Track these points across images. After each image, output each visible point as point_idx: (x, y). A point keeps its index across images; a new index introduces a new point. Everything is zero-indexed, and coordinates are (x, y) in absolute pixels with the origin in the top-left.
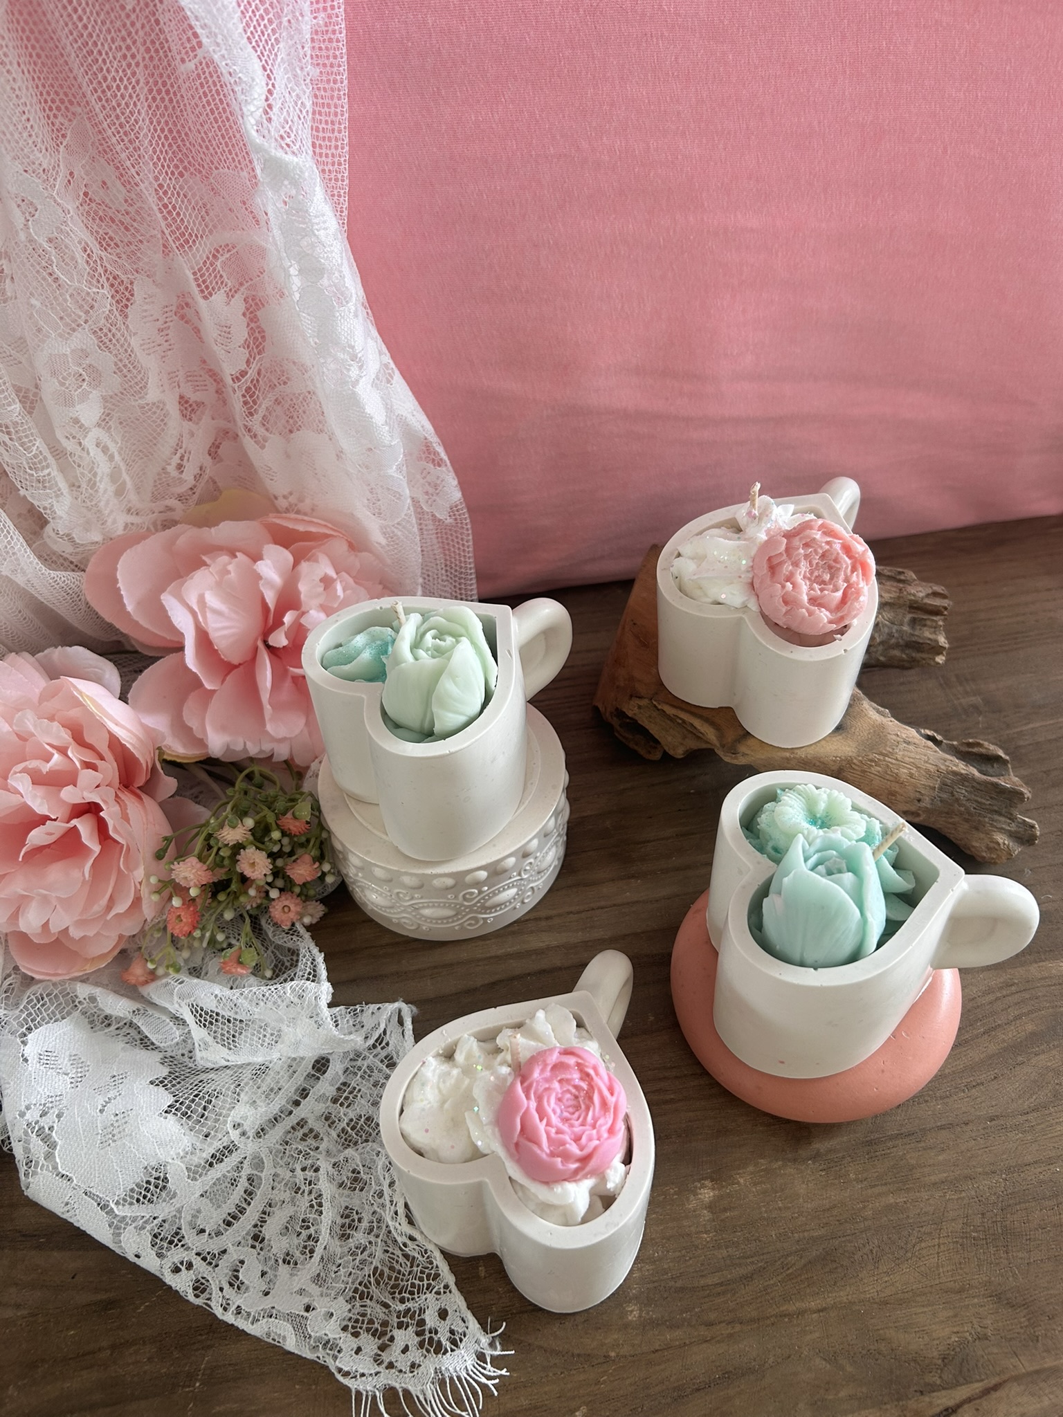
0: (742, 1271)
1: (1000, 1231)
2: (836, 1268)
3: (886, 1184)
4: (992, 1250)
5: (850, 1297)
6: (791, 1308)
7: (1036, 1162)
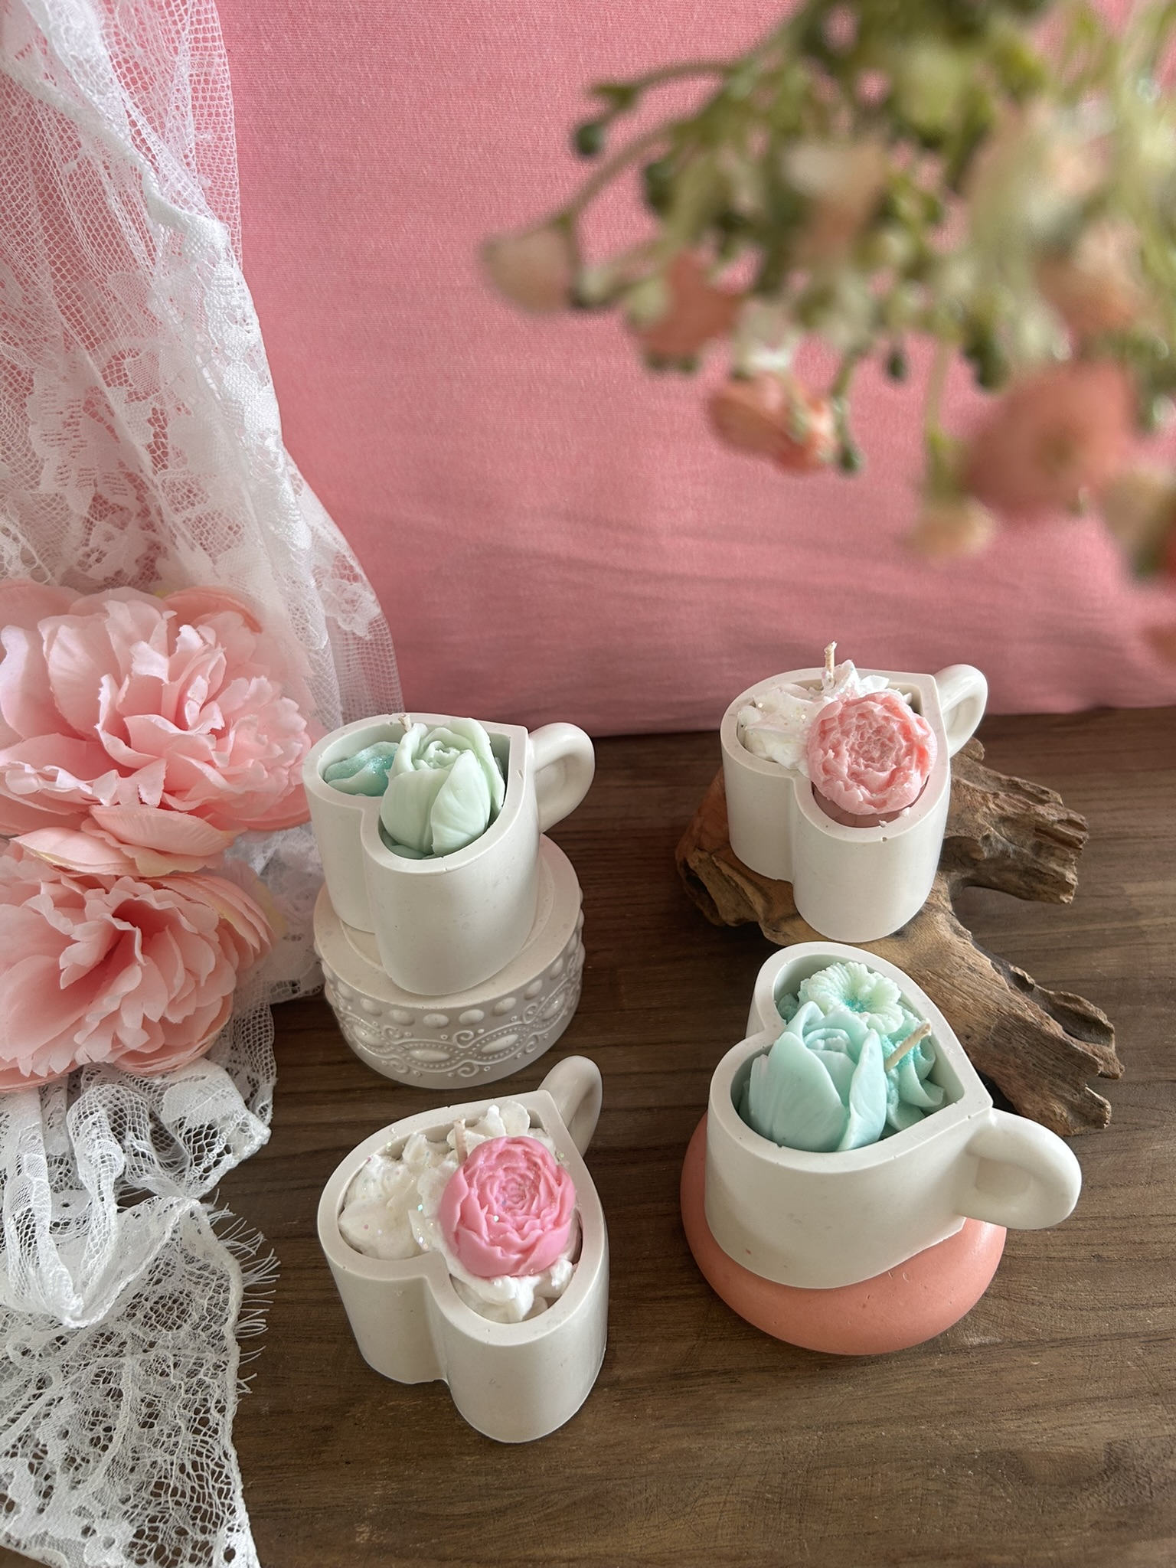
0: (496, 1504)
1: (799, 1496)
2: (602, 1514)
3: (684, 1425)
4: (784, 1516)
5: (608, 1549)
6: (539, 1552)
7: (860, 1422)
